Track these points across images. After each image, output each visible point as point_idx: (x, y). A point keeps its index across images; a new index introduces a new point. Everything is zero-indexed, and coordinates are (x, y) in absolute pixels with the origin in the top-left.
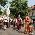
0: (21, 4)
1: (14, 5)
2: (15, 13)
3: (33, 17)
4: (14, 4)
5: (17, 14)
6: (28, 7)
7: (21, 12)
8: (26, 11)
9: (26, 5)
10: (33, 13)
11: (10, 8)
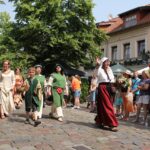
0: (62, 8)
1: (33, 9)
2: (35, 47)
3: (115, 64)
4: (34, 4)
5: (46, 50)
6: (95, 22)
7: (61, 41)
8: (87, 38)
9: (86, 11)
10: (114, 48)
11: (15, 21)
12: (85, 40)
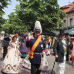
2: (31, 22)
10: (71, 19)
12: (55, 18)
